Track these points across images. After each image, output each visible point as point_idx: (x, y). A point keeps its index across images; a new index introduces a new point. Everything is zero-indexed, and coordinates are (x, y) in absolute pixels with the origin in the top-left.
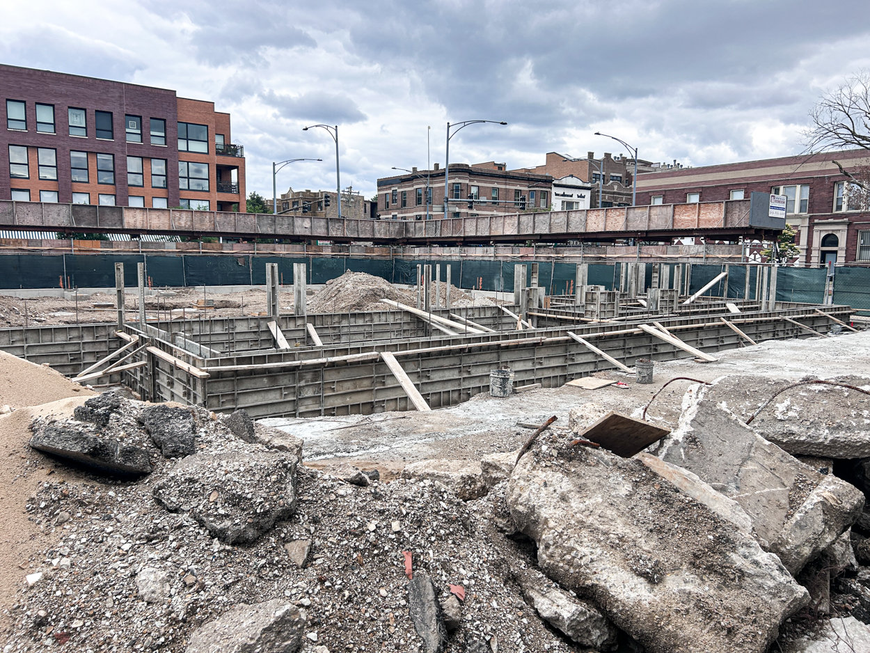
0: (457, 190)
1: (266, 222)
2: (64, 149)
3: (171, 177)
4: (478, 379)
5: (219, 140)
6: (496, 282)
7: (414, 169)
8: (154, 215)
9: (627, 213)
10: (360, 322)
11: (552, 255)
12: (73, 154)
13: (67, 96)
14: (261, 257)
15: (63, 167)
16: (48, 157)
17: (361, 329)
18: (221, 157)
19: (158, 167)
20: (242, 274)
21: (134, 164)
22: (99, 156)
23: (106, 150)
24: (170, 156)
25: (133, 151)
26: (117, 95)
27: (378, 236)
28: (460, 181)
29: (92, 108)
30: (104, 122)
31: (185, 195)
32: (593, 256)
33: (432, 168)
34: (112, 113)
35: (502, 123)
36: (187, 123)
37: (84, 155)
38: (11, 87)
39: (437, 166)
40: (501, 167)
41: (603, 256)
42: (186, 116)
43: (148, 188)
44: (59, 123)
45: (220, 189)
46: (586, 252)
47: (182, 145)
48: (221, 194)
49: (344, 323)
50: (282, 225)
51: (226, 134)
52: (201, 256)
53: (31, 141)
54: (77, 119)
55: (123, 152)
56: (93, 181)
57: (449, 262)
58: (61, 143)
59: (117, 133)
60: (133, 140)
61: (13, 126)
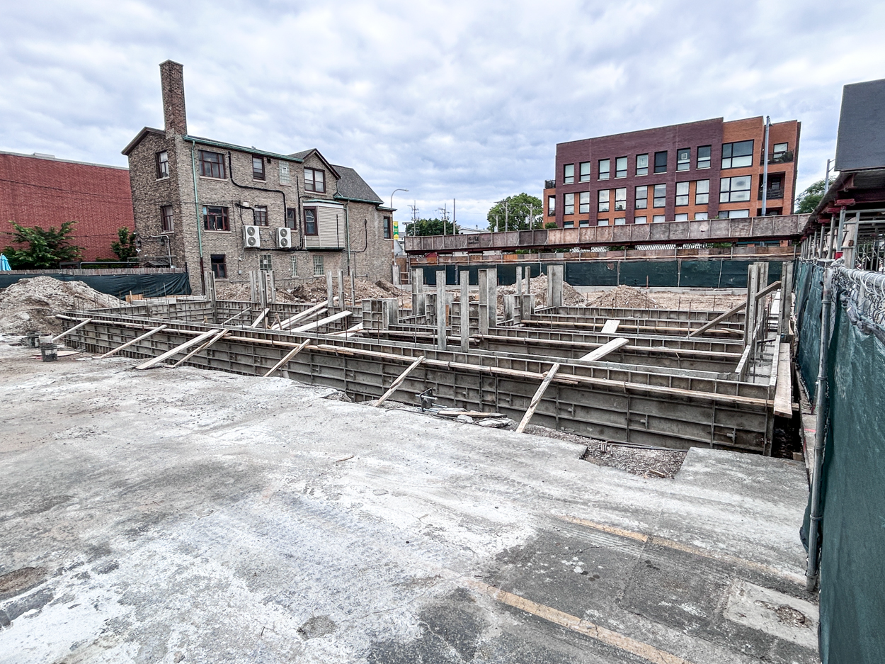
1: (659, 230)
2: (631, 186)
5: (782, 149)
8: (568, 233)
12: (638, 189)
13: (635, 147)
14: (629, 262)
15: (632, 199)
16: (621, 195)
19: (703, 187)
20: (610, 277)
21: (683, 189)
22: (657, 187)
23: (660, 181)
24: (715, 175)
25: (682, 178)
26: (672, 135)
29: (653, 150)
30: (659, 159)
31: (724, 208)
34: (666, 151)
36: (732, 143)
37: (645, 188)
38: (601, 151)
42: (732, 136)
43: (692, 207)
44: (633, 169)
47: (726, 164)
50: (676, 231)
51: (793, 142)
52: (581, 263)
53: (612, 185)
54: (643, 162)
55: (673, 180)
56: (650, 207)
58: (631, 183)
59: (670, 166)
60: (684, 168)
61: (602, 177)
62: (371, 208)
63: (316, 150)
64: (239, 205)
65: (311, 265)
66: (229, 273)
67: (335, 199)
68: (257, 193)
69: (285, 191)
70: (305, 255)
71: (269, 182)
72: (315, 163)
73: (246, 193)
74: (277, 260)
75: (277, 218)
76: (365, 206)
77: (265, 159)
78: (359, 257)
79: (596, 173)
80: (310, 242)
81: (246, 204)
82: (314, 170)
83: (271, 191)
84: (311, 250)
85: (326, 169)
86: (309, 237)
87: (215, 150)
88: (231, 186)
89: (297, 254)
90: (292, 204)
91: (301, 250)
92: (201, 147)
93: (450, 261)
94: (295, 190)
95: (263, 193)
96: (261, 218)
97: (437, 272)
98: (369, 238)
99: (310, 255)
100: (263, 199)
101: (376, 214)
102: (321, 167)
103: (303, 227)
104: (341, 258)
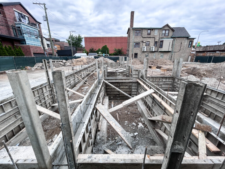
62: (185, 38)
63: (167, 24)
64: (143, 42)
65: (160, 55)
66: (138, 57)
67: (171, 38)
68: (148, 38)
69: (155, 37)
70: (158, 53)
71: (151, 36)
72: (167, 28)
73: (145, 39)
74: (150, 54)
75: (152, 44)
76: (182, 38)
77: (151, 30)
80: (160, 50)
81: (144, 41)
82: (166, 30)
84: (160, 52)
85: (170, 29)
86: (160, 48)
87: (139, 30)
88: (141, 38)
89: (156, 53)
90: (157, 40)
92: (136, 30)
94: (158, 36)
95: (149, 38)
96: (148, 45)
98: (181, 48)
99: (160, 53)
100: (149, 40)
101: (187, 40)
102: (168, 28)
103: (159, 46)
104: (169, 54)
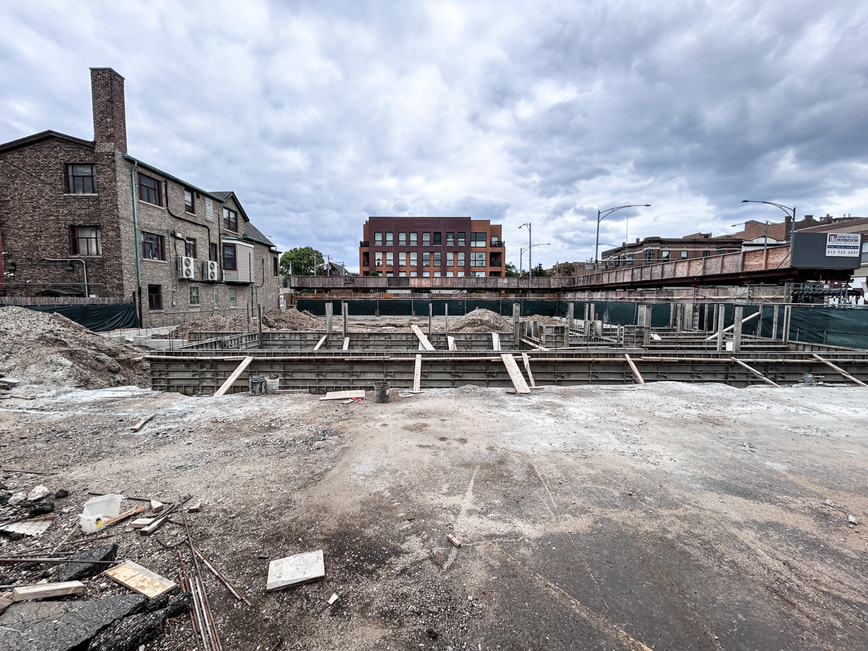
0: (650, 254)
2: (421, 252)
3: (467, 260)
4: (333, 381)
5: (495, 239)
6: (604, 316)
7: (624, 243)
8: (423, 280)
9: (705, 263)
10: (382, 339)
11: (638, 298)
12: (424, 254)
13: (421, 227)
15: (420, 260)
16: (414, 256)
17: (383, 343)
18: (493, 248)
19: (461, 256)
21: (450, 256)
22: (435, 254)
23: (437, 250)
24: (467, 250)
25: (450, 249)
26: (443, 223)
27: (552, 287)
28: (652, 248)
29: (433, 231)
30: (437, 238)
31: (473, 269)
32: (663, 298)
33: (635, 242)
34: (441, 233)
35: (647, 205)
36: (476, 232)
37: (428, 254)
38: (400, 226)
39: (638, 240)
40: (707, 236)
41: (670, 298)
42: (476, 229)
43: (456, 267)
44: (420, 240)
45: (492, 264)
46: (660, 295)
47: (473, 244)
48: (492, 267)
49: (371, 338)
51: (499, 237)
53: (407, 250)
54: (426, 238)
55: (445, 251)
56: (432, 266)
57: (593, 302)
58: (419, 249)
59: (443, 242)
60: (450, 244)
61: (401, 244)
62: (266, 249)
63: (233, 193)
64: (173, 235)
65: (228, 297)
66: (164, 304)
67: (245, 239)
68: (188, 225)
69: (210, 226)
70: (223, 288)
71: (197, 217)
72: (231, 205)
73: (180, 224)
74: (203, 292)
75: (203, 251)
76: (263, 247)
77: (195, 194)
78: (260, 290)
79: (396, 240)
80: (229, 276)
81: (179, 235)
82: (230, 210)
83: (199, 225)
84: (228, 283)
85: (239, 212)
86: (228, 272)
87: (153, 175)
88: (167, 215)
89: (217, 286)
90: (214, 240)
91: (220, 283)
92: (140, 170)
93: (335, 297)
94: (217, 226)
95: (193, 226)
96: (191, 250)
97: (326, 304)
98: (265, 275)
99: (227, 288)
100: (194, 233)
101: (269, 254)
102: (235, 208)
103: (222, 261)
104: (247, 292)
